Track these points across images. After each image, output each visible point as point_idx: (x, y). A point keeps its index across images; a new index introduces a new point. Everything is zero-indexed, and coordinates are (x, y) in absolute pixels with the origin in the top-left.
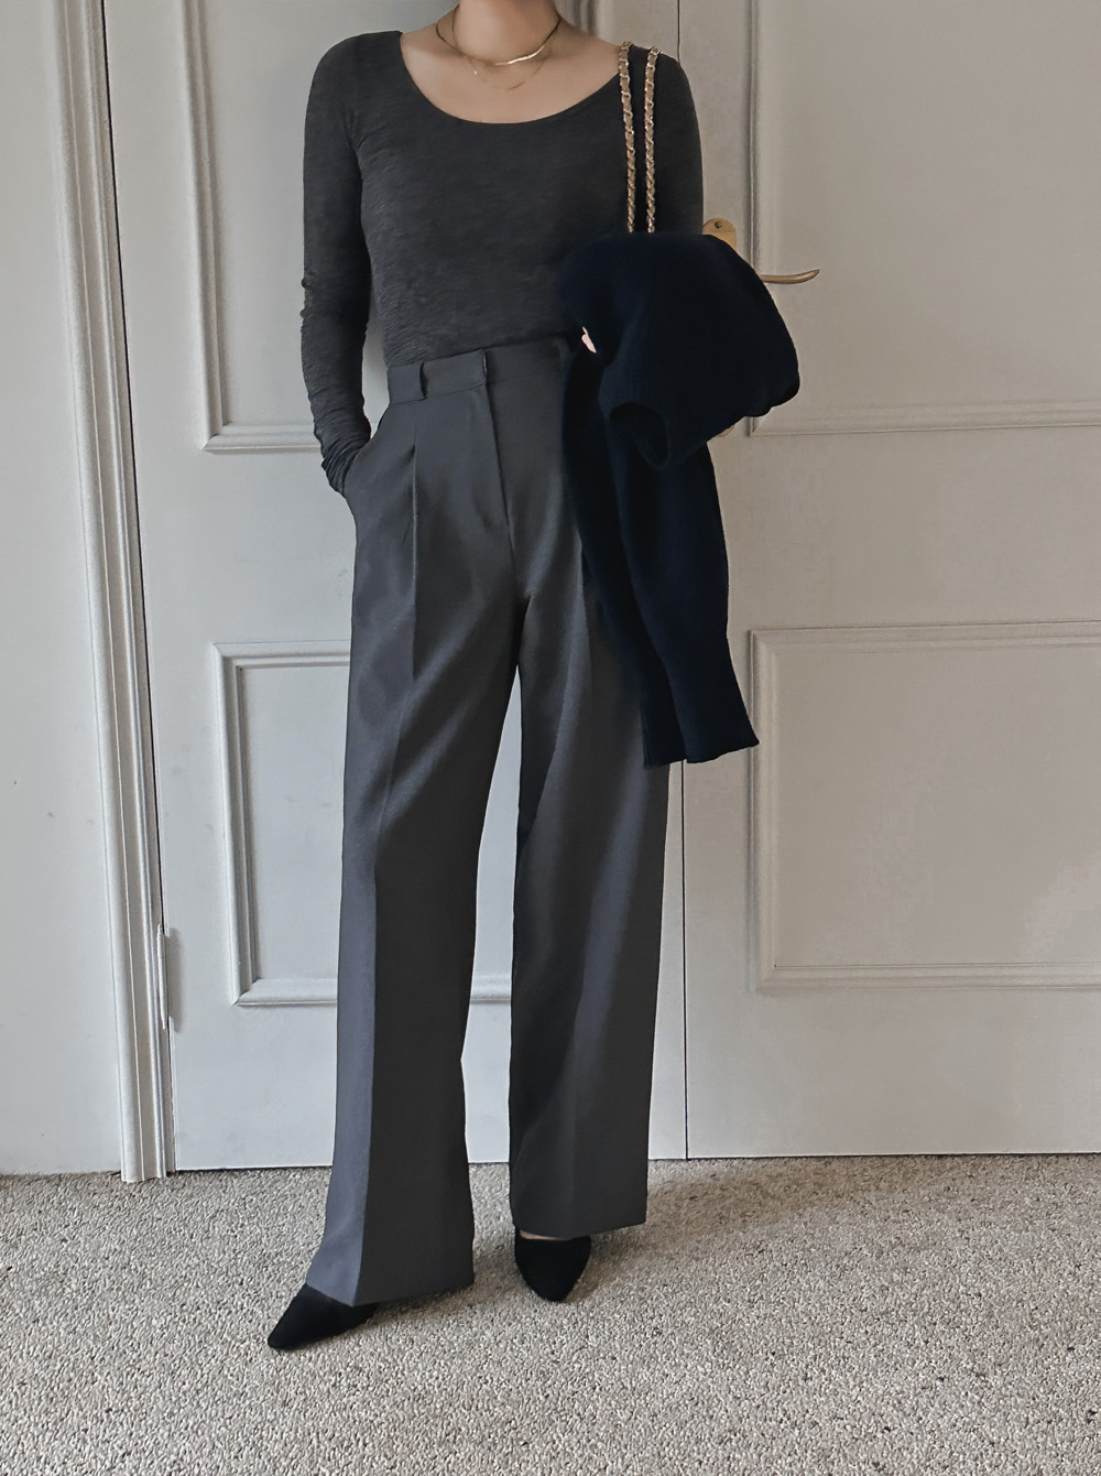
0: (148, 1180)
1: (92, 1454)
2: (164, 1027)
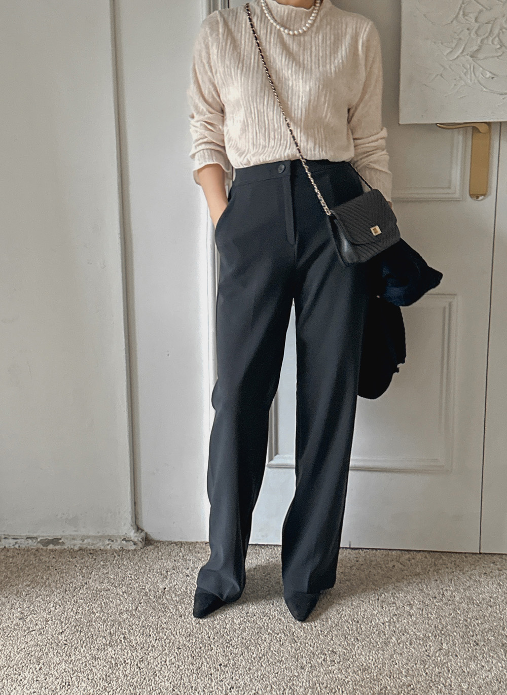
1: (216, 687)
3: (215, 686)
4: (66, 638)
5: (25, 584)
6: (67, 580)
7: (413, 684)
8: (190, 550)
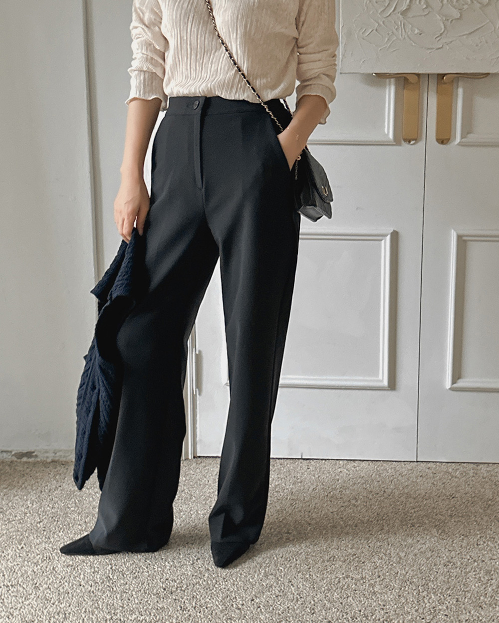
0: (186, 459)
2: (195, 393)
5: (2, 487)
6: (42, 484)
7: (358, 553)
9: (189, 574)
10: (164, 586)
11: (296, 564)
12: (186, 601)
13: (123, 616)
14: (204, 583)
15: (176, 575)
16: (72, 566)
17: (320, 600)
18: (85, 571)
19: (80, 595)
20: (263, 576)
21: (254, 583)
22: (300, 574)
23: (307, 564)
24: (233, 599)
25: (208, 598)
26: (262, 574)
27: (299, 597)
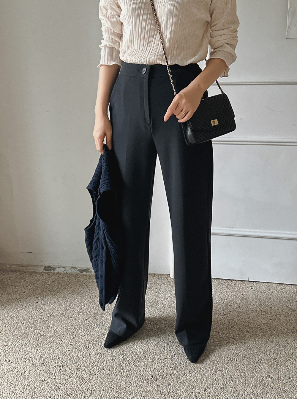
3: (166, 352)
4: (89, 322)
5: (68, 292)
6: (91, 292)
7: (277, 358)
8: (159, 278)
9: (169, 366)
10: (152, 374)
11: (236, 364)
12: (164, 387)
13: (125, 395)
14: (177, 374)
15: (161, 366)
16: (100, 354)
17: (249, 394)
18: (108, 359)
19: (102, 376)
20: (214, 371)
21: (208, 376)
22: (238, 372)
23: (243, 364)
24: (194, 388)
25: (178, 386)
26: (214, 369)
27: (235, 390)
